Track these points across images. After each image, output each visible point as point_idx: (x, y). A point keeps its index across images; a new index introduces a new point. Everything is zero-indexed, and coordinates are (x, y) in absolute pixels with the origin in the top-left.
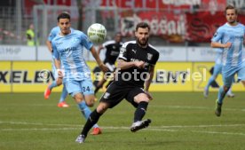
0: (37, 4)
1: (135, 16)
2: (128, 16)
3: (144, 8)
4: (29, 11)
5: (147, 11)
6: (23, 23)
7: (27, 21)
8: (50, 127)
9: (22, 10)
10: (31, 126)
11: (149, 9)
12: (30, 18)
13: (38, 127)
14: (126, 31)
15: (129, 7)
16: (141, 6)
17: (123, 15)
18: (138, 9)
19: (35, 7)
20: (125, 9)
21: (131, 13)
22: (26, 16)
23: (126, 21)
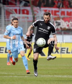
0: (12, 13)
1: (61, 19)
2: (58, 20)
3: (66, 16)
4: (8, 17)
5: (67, 17)
6: (5, 23)
7: (7, 22)
8: (18, 75)
9: (5, 17)
10: (9, 75)
11: (68, 16)
12: (8, 21)
13: (12, 75)
14: (57, 27)
15: (58, 15)
16: (64, 15)
17: (55, 19)
18: (63, 16)
19: (11, 15)
20: (56, 16)
21: (59, 18)
22: (6, 20)
23: (56, 22)
